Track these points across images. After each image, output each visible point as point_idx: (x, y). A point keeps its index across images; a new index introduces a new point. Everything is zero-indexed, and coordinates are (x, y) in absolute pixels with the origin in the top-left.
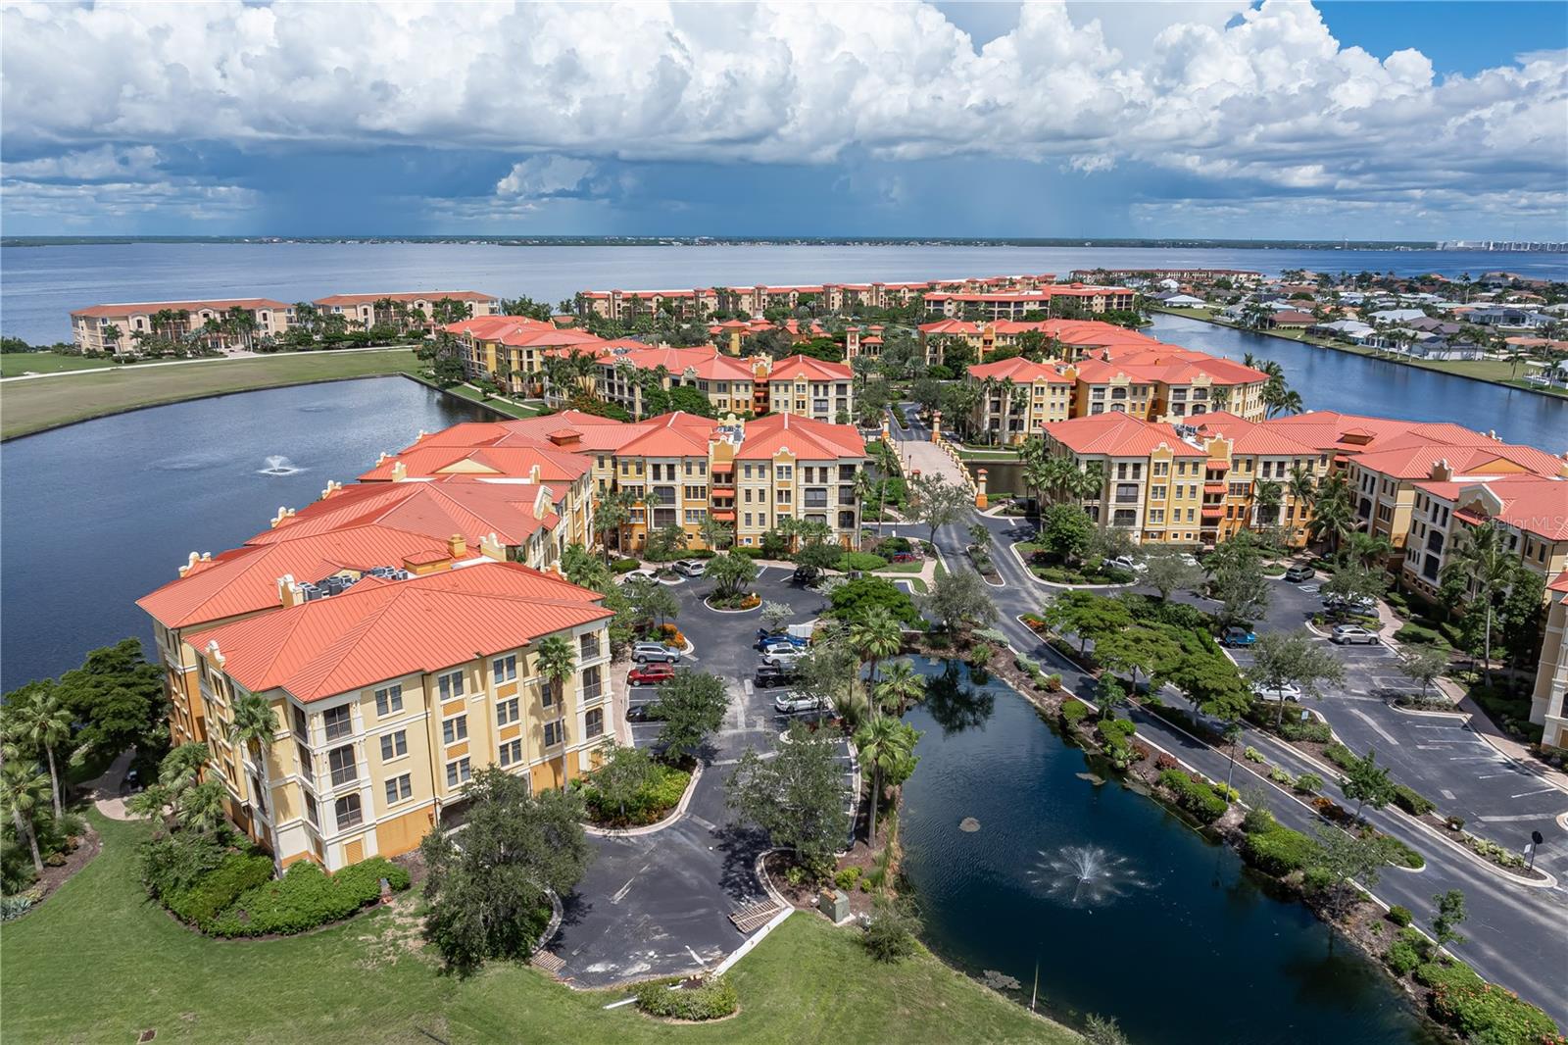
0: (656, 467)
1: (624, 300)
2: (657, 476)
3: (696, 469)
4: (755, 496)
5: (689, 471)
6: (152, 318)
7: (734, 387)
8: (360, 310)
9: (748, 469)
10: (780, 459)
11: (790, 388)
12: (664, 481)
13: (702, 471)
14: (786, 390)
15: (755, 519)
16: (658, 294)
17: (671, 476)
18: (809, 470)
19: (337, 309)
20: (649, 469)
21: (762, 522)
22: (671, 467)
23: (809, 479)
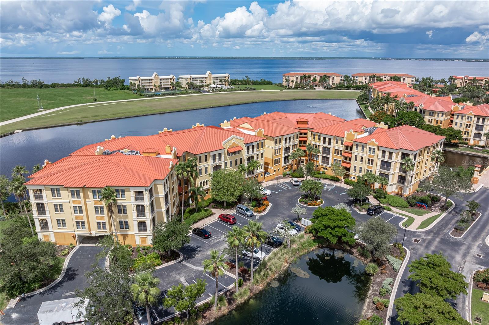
0: (325, 139)
1: (469, 80)
2: (324, 142)
3: (339, 142)
4: (359, 159)
5: (337, 143)
6: (301, 77)
7: (436, 114)
8: (364, 78)
9: (357, 146)
10: (371, 144)
11: (464, 118)
12: (326, 145)
13: (342, 144)
14: (462, 118)
15: (358, 169)
16: (487, 78)
17: (329, 144)
18: (384, 152)
19: (357, 77)
20: (322, 139)
21: (360, 171)
22: (330, 140)
23: (383, 156)
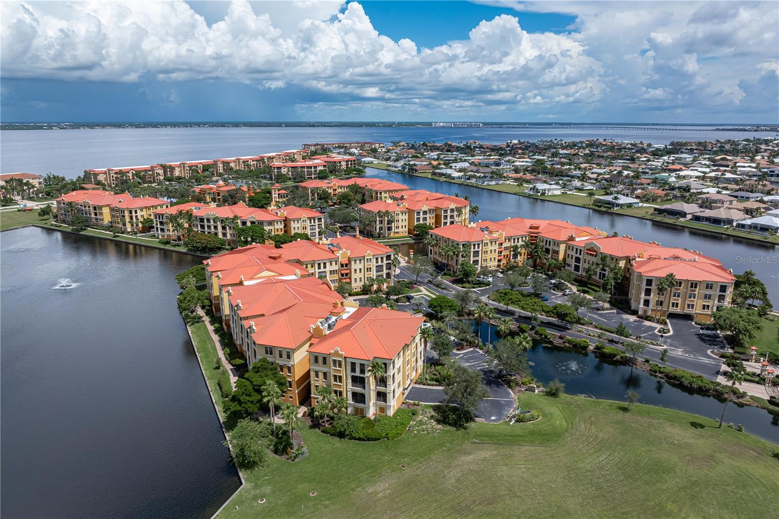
0: (319, 264)
1: (115, 173)
2: (319, 268)
3: (334, 263)
4: (358, 271)
5: (331, 264)
9: (355, 261)
10: (368, 256)
11: (300, 221)
12: (322, 269)
13: (336, 264)
14: (298, 222)
15: (358, 280)
16: (132, 169)
17: (325, 267)
18: (377, 259)
20: (317, 266)
21: (361, 281)
22: (325, 264)
23: (377, 262)
